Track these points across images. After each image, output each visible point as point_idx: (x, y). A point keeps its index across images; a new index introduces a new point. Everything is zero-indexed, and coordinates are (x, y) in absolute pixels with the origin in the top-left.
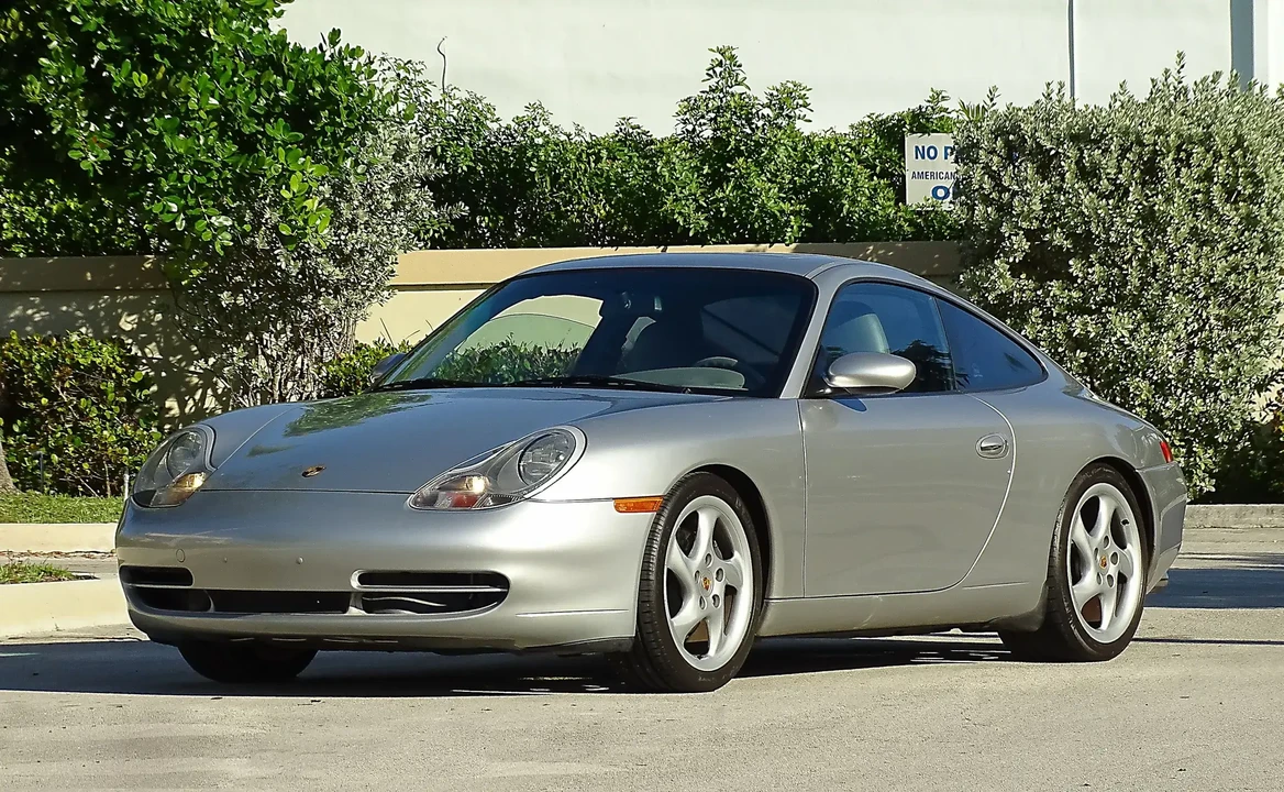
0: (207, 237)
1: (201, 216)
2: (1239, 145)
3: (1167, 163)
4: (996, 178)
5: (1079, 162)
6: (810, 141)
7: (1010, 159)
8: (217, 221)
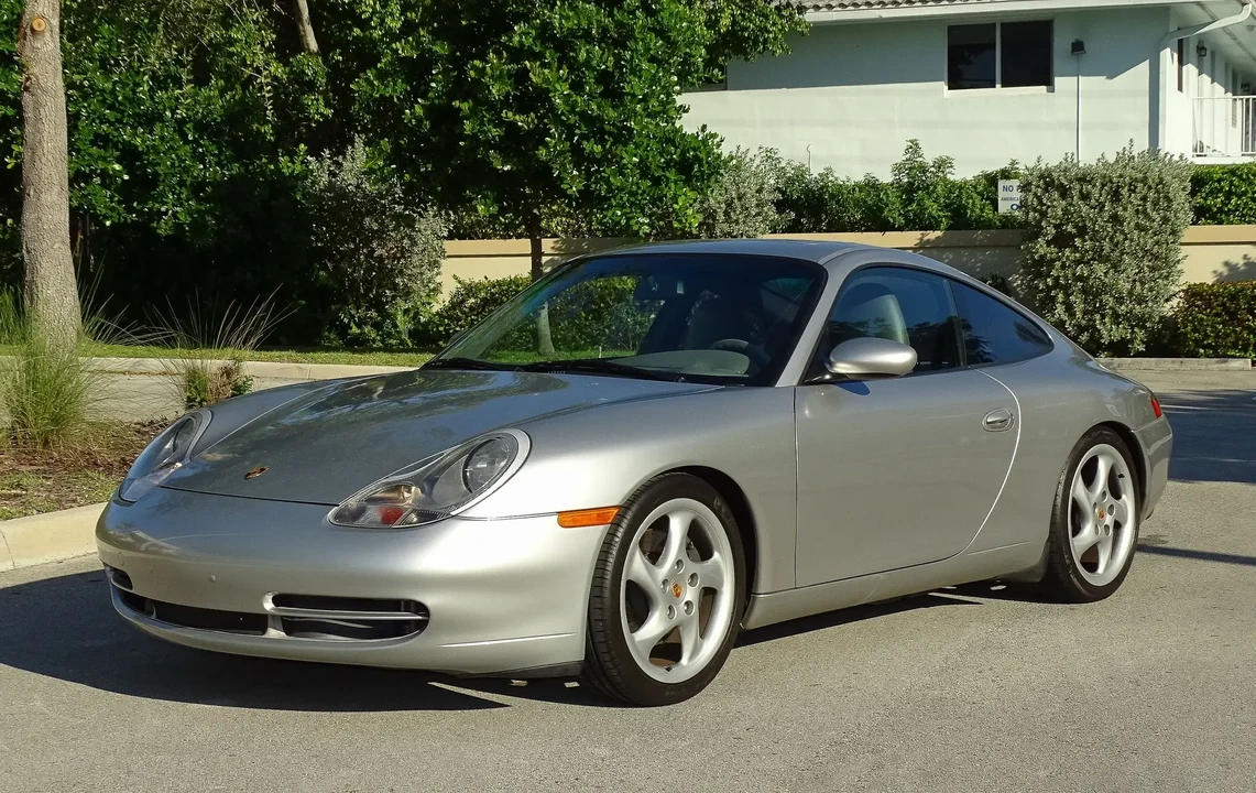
0: (635, 228)
1: (633, 218)
2: (1161, 182)
3: (1124, 191)
4: (1040, 199)
5: (1081, 191)
6: (953, 184)
7: (1046, 190)
8: (641, 220)
